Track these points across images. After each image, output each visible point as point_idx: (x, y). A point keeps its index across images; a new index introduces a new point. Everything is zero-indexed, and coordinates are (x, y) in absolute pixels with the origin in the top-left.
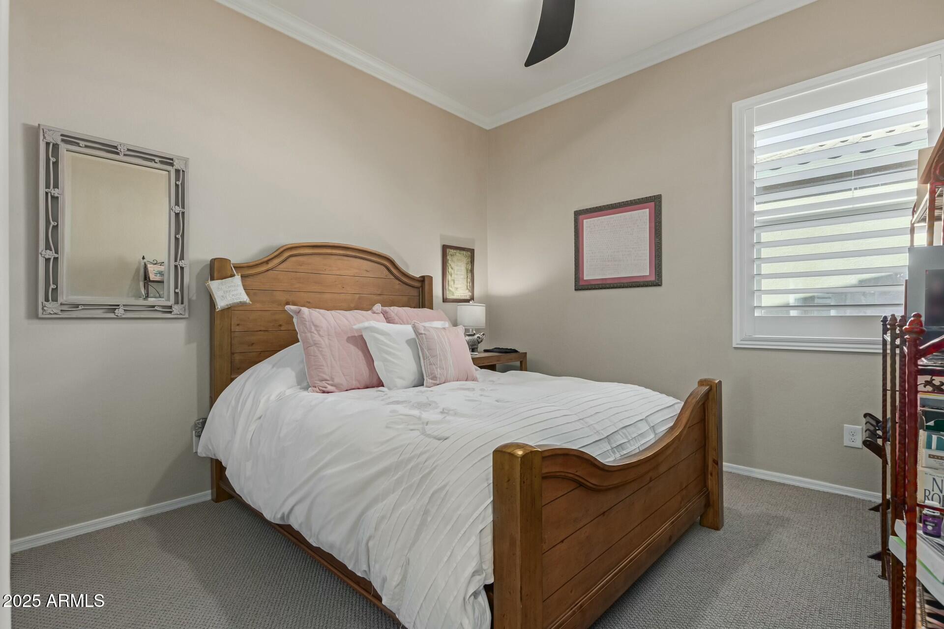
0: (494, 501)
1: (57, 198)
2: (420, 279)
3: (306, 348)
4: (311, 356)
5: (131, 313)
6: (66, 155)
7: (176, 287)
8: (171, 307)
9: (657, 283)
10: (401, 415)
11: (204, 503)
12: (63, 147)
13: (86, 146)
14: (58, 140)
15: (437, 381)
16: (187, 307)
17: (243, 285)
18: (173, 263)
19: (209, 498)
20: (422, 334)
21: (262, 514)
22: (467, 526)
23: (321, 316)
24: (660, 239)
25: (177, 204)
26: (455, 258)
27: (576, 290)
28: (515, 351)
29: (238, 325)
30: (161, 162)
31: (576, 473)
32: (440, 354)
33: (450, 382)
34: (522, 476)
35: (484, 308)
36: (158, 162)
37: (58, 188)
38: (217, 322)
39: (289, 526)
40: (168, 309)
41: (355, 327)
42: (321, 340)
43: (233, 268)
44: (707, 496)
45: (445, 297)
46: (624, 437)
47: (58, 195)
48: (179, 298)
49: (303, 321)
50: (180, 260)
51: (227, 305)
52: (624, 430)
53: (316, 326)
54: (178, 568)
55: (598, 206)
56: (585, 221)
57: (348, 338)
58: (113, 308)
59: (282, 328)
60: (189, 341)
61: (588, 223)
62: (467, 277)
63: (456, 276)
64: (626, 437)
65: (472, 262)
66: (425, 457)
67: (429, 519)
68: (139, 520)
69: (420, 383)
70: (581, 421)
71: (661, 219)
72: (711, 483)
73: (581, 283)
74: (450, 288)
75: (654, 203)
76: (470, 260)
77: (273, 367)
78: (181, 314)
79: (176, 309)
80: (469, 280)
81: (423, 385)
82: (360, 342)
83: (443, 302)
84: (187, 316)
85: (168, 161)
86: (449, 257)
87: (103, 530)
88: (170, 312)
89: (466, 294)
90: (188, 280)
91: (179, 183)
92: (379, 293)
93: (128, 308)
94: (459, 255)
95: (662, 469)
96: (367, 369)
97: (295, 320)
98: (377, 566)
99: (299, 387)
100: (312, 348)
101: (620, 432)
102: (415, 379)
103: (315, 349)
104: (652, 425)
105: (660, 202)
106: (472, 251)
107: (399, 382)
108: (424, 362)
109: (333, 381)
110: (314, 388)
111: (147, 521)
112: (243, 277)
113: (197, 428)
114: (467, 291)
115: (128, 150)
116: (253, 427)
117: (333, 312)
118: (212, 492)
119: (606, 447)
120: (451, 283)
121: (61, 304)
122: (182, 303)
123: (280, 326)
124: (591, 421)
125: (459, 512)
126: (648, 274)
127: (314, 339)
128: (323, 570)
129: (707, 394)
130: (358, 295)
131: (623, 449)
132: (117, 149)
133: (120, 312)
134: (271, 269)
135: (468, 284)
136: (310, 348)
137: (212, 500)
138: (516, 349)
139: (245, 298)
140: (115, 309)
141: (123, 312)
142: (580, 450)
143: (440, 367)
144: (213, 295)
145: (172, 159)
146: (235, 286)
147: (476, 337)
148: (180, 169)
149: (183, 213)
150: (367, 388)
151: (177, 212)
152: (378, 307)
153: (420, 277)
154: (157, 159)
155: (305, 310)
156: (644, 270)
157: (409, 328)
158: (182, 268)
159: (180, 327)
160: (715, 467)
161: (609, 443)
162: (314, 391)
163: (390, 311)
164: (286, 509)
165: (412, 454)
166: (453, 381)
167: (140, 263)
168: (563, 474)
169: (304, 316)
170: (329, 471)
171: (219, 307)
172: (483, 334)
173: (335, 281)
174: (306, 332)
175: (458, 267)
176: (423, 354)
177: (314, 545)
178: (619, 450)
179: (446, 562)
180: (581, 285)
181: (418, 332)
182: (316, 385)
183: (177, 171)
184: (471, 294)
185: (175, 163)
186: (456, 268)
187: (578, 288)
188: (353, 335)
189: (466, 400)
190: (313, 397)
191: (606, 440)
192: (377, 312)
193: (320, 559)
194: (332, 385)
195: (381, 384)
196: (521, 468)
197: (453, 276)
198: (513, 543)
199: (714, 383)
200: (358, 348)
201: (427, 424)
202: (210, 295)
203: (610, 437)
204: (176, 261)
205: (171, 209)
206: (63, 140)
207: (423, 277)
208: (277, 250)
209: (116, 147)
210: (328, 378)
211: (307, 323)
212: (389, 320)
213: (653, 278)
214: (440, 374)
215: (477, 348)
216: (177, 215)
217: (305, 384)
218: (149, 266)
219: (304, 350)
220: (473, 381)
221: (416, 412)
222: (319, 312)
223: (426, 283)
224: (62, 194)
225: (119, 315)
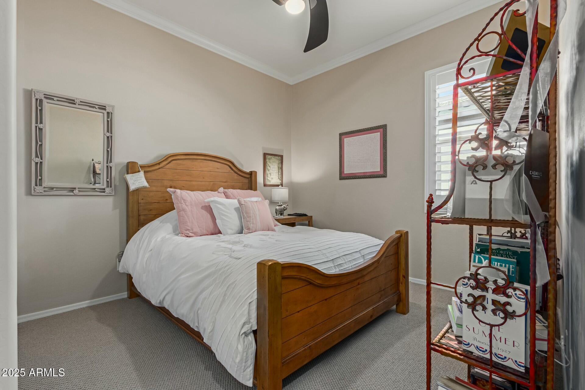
0: (257, 289)
1: (42, 129)
2: (250, 173)
3: (178, 212)
4: (181, 216)
5: (83, 192)
6: (47, 105)
7: (107, 178)
8: (104, 189)
9: (384, 176)
10: (222, 247)
11: (123, 299)
12: (45, 101)
13: (58, 100)
14: (42, 97)
15: (250, 231)
16: (113, 189)
17: (145, 177)
18: (105, 165)
19: (126, 296)
20: (242, 204)
21: (150, 302)
22: (243, 301)
23: (187, 194)
24: (386, 150)
25: (108, 131)
26: (271, 161)
27: (340, 179)
28: (306, 215)
29: (142, 199)
30: (99, 108)
31: (307, 277)
32: (252, 216)
33: (258, 231)
34: (269, 275)
35: (288, 190)
36: (97, 108)
37: (42, 124)
38: (130, 197)
39: (164, 308)
40: (103, 190)
41: (206, 200)
42: (187, 208)
43: (139, 167)
44: (399, 295)
45: (265, 183)
46: (343, 260)
47: (42, 128)
48: (109, 184)
49: (177, 198)
50: (110, 163)
51: (136, 188)
52: (344, 257)
53: (184, 200)
54: (106, 331)
55: (352, 130)
56: (345, 139)
57: (202, 206)
58: (72, 190)
59: (168, 201)
60: (115, 208)
61: (346, 140)
62: (279, 172)
63: (272, 171)
64: (345, 260)
65: (282, 163)
66: (228, 267)
67: (226, 298)
68: (87, 307)
69: (241, 232)
70: (319, 251)
71: (386, 138)
72: (402, 288)
73: (343, 176)
74: (268, 178)
75: (383, 129)
76: (280, 162)
77: (161, 222)
78: (110, 193)
79: (108, 190)
80: (280, 173)
81: (243, 233)
82: (208, 209)
83: (264, 186)
84: (113, 194)
85: (103, 108)
86: (267, 160)
87: (67, 312)
88: (104, 192)
89: (278, 182)
90: (114, 174)
91: (109, 120)
92: (224, 181)
93: (81, 190)
94: (274, 159)
95: (367, 278)
96: (212, 224)
97: (173, 197)
98: (202, 323)
99: (174, 234)
100: (182, 212)
101: (341, 258)
102: (238, 230)
103: (183, 213)
104: (363, 254)
105: (386, 128)
106: (282, 157)
107: (230, 231)
108: (244, 220)
109: (192, 230)
110: (182, 235)
111: (92, 308)
112: (145, 172)
113: (119, 257)
114: (279, 180)
115: (81, 102)
116: (147, 255)
117: (194, 192)
118: (128, 293)
119: (331, 265)
120: (269, 175)
121: (44, 188)
122: (111, 187)
123: (167, 200)
124: (324, 252)
125: (240, 294)
126: (379, 170)
127: (183, 207)
128: (184, 332)
129: (399, 238)
130: (212, 183)
131: (341, 267)
132: (75, 101)
133: (76, 192)
134: (162, 168)
135: (279, 176)
136: (180, 212)
137: (128, 297)
138: (306, 214)
139: (146, 184)
140: (74, 190)
141: (78, 192)
142: (312, 266)
143: (252, 223)
144: (128, 182)
145: (105, 107)
146: (140, 177)
147: (283, 207)
148: (109, 112)
149: (111, 136)
150: (213, 234)
151: (108, 136)
152: (221, 189)
153: (249, 172)
154: (97, 107)
155: (178, 191)
156: (377, 168)
157: (236, 201)
158: (111, 167)
159: (110, 200)
160: (404, 280)
161: (333, 263)
162: (181, 236)
163: (228, 192)
164: (161, 298)
165: (222, 266)
166: (260, 231)
167: (91, 163)
168: (298, 277)
169: (178, 194)
170: (183, 277)
171: (131, 189)
172: (287, 205)
173: (199, 175)
174: (179, 203)
175: (273, 167)
176: (243, 216)
177: (176, 316)
178: (339, 267)
179: (232, 318)
180: (343, 177)
181: (240, 203)
182: (183, 233)
183: (108, 113)
184: (281, 181)
185: (107, 109)
186: (272, 166)
187: (341, 178)
188: (205, 205)
189: (260, 240)
190: (181, 239)
191: (331, 261)
192: (220, 192)
193: (181, 326)
194: (192, 233)
195: (220, 233)
196: (269, 271)
197: (270, 171)
198: (265, 309)
199: (403, 232)
200: (207, 212)
201: (234, 252)
202: (127, 183)
203: (334, 260)
204: (107, 163)
205: (104, 134)
206: (45, 97)
207: (251, 172)
208: (165, 157)
209: (74, 100)
210: (190, 229)
211: (179, 198)
212: (227, 197)
213: (382, 173)
214: (252, 227)
215: (283, 213)
216: (108, 137)
217: (178, 232)
218: (96, 165)
219: (177, 213)
220: (272, 231)
221: (230, 246)
222: (186, 193)
223: (253, 175)
224: (45, 127)
225: (76, 193)
